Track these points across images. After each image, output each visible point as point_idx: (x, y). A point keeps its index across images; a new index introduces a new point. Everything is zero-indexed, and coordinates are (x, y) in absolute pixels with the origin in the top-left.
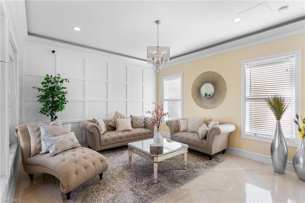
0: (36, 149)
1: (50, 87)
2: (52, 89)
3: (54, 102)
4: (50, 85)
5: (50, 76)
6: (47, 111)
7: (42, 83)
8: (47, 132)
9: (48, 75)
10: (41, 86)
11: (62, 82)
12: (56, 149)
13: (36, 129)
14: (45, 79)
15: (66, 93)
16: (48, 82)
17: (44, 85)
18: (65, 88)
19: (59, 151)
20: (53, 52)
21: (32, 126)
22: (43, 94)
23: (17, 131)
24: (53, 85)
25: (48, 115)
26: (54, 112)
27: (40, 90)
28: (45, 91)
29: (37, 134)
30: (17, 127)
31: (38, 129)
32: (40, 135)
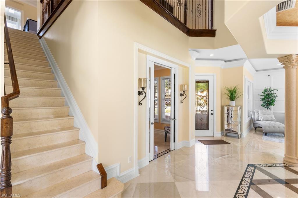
0: (257, 119)
1: (266, 94)
2: (268, 95)
3: (268, 101)
4: (266, 93)
5: (267, 88)
6: (265, 105)
7: (262, 93)
8: (261, 113)
9: (266, 88)
10: (262, 94)
11: (273, 91)
12: (263, 119)
13: (257, 111)
14: (264, 90)
15: (277, 96)
16: (265, 92)
17: (264, 93)
18: (275, 94)
19: (264, 120)
20: (269, 76)
21: (256, 110)
22: (263, 97)
23: (251, 112)
24: (268, 93)
25: (265, 108)
26: (268, 106)
27: (261, 96)
28: (264, 96)
29: (258, 113)
30: (251, 110)
31: (258, 112)
32: (258, 114)
